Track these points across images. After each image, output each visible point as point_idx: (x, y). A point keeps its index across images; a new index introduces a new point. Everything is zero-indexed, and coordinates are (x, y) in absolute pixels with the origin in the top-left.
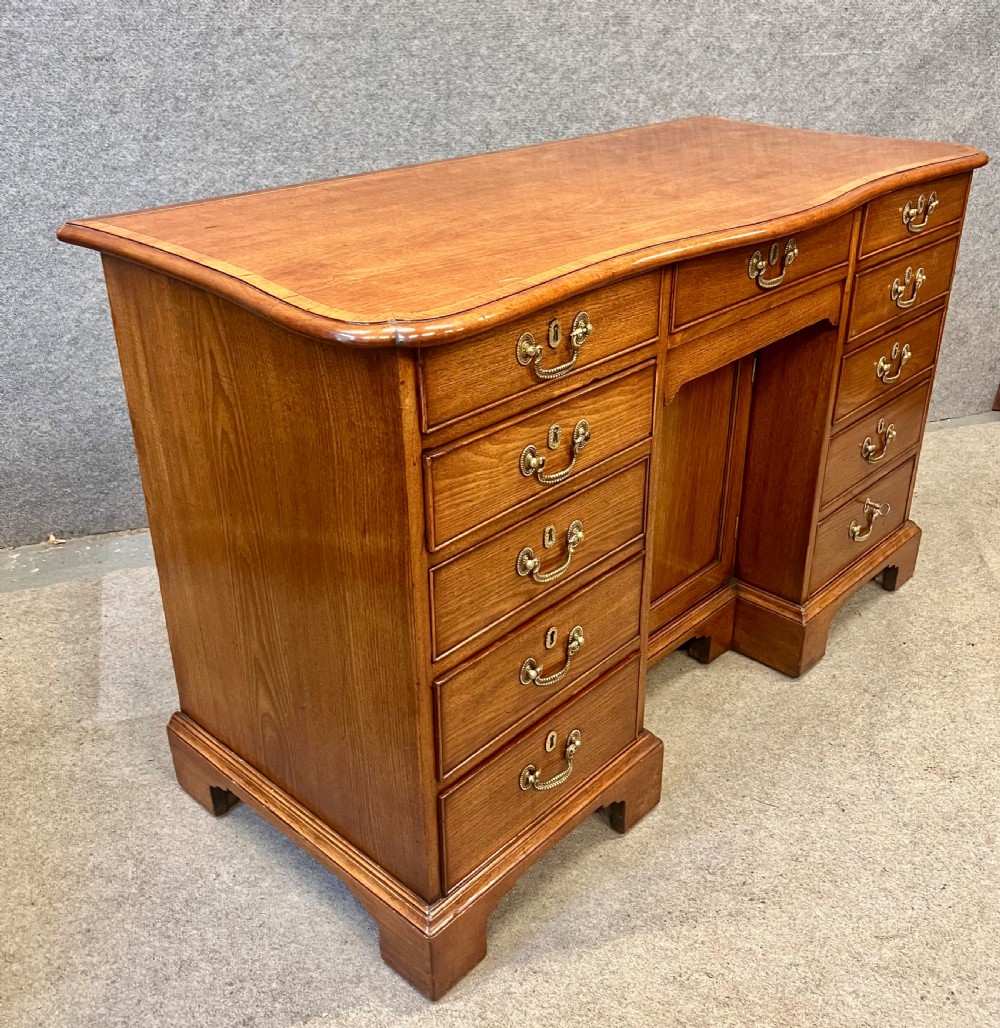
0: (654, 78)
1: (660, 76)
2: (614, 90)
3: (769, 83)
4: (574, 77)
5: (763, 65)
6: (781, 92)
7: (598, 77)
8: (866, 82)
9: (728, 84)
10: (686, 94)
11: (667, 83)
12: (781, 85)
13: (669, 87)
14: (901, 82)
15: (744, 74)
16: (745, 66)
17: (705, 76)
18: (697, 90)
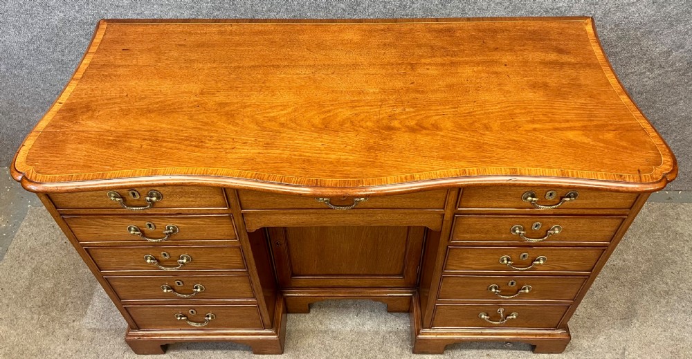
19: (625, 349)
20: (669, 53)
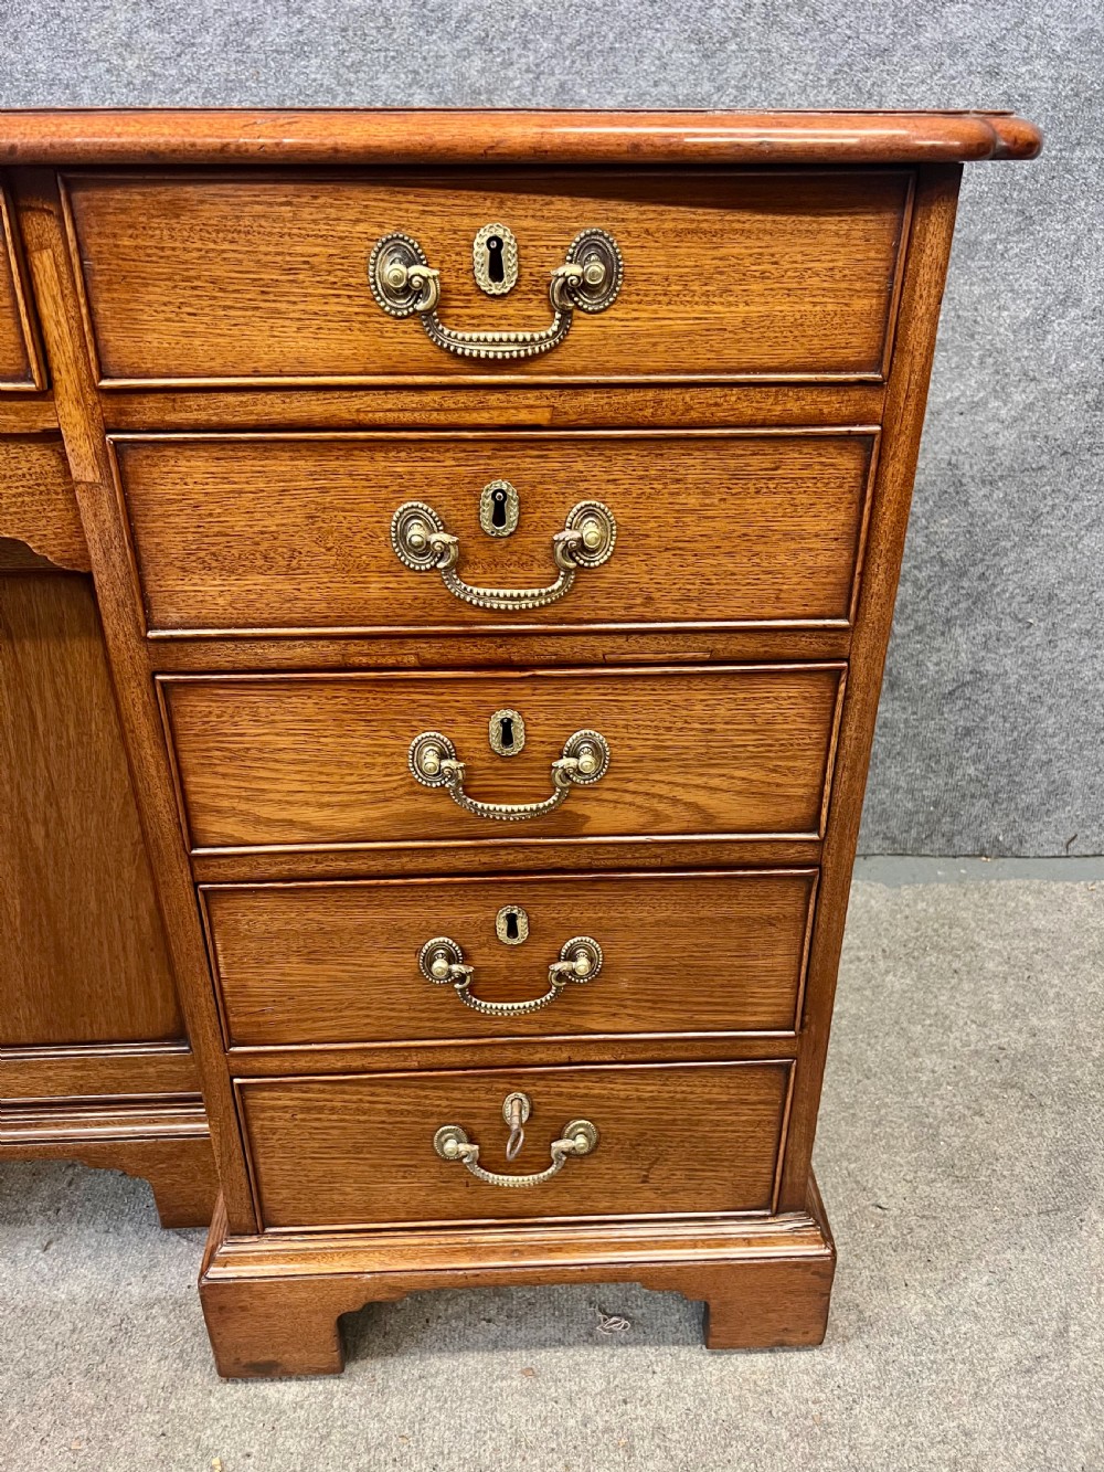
0: (445, 48)
1: (459, 45)
2: (352, 77)
3: (735, 70)
4: (254, 43)
5: (718, 23)
6: (767, 94)
7: (309, 42)
8: (994, 73)
9: (628, 69)
10: (527, 90)
11: (478, 64)
12: (765, 76)
13: (482, 71)
14: (1089, 78)
15: (670, 45)
16: (671, 24)
17: (571, 48)
18: (553, 82)
19: (1065, 1316)
20: (1039, 324)
